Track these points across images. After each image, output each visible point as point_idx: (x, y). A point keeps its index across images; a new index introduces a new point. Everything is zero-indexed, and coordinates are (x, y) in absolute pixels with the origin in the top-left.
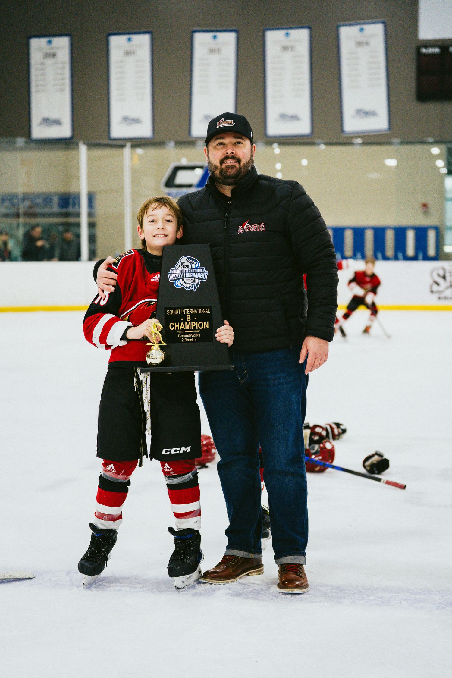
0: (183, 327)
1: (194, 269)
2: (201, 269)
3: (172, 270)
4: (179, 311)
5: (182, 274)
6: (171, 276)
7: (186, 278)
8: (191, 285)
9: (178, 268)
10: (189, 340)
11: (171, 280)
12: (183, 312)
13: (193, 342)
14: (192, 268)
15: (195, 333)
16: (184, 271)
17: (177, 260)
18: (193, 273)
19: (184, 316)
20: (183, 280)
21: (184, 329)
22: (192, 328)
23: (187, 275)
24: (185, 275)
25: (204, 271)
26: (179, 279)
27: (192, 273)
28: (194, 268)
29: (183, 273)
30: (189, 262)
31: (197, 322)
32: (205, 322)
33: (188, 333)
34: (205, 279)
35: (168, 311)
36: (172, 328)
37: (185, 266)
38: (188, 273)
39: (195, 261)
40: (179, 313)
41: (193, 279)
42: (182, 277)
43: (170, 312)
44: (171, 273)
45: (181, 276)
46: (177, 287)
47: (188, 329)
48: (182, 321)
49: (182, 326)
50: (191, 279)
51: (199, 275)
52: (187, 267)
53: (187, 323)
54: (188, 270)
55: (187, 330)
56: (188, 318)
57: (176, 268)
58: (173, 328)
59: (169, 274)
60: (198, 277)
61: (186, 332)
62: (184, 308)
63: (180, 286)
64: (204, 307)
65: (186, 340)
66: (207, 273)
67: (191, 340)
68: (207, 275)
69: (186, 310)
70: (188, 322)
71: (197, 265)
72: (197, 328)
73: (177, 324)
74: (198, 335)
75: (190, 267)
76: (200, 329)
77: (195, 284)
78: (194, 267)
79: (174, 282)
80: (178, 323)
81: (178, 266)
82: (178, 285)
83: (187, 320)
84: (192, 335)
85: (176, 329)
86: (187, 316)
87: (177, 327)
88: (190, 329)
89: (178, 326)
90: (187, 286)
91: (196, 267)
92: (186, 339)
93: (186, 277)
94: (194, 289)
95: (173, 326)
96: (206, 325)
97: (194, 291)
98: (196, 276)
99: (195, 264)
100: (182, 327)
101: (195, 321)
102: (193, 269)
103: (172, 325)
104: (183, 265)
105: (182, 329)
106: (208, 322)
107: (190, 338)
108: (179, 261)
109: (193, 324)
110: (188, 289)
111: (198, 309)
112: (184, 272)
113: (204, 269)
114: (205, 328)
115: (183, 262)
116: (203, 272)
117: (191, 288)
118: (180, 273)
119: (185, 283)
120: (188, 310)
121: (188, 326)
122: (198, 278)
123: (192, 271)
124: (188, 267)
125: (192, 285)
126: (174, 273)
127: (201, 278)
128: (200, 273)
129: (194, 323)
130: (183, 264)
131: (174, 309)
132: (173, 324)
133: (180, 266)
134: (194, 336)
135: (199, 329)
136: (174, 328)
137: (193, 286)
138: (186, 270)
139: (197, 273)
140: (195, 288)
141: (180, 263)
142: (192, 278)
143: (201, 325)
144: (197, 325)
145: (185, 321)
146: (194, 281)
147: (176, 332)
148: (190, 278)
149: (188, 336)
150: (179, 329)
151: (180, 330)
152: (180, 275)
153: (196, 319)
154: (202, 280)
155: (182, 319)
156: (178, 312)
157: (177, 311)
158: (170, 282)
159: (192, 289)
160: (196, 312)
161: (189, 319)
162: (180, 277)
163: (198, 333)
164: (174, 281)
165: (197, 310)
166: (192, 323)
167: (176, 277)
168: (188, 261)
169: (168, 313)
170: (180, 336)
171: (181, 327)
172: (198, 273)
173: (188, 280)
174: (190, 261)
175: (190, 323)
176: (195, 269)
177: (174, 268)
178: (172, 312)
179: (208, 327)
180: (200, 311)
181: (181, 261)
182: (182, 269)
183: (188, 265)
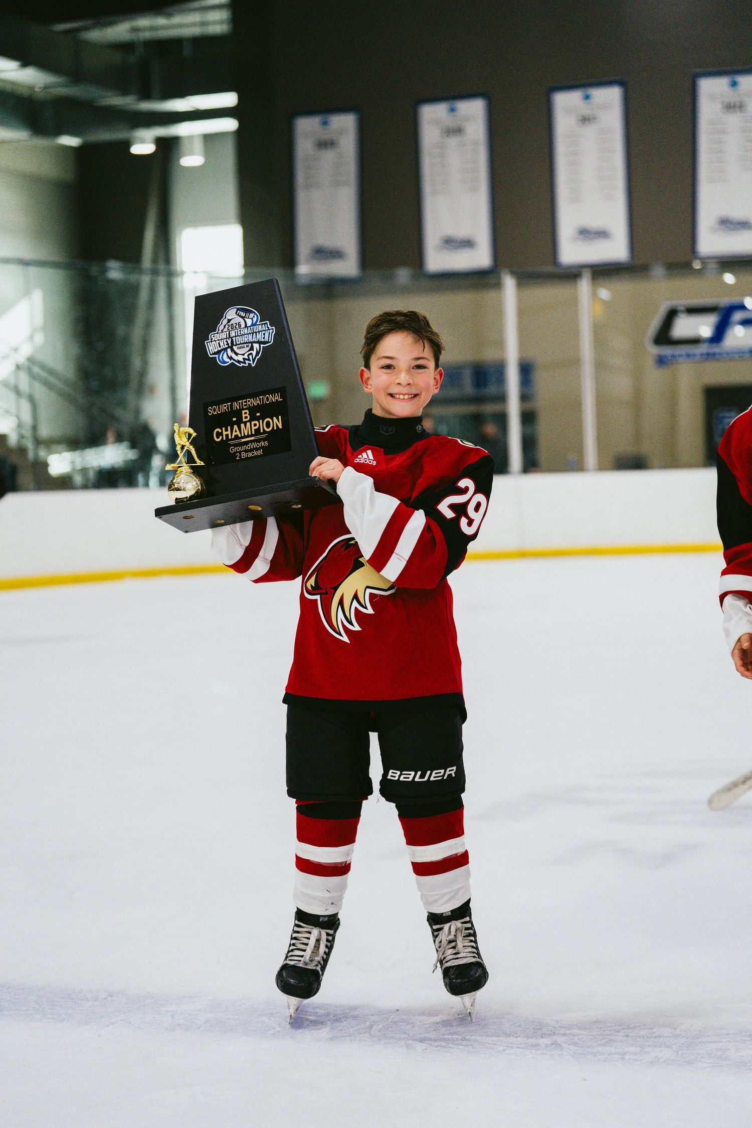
0: (238, 433)
1: (250, 327)
2: (262, 324)
3: (212, 336)
4: (228, 405)
5: (230, 339)
6: (212, 347)
7: (235, 345)
8: (246, 356)
9: (222, 331)
11: (211, 353)
12: (236, 405)
13: (257, 456)
14: (246, 326)
15: (258, 441)
16: (233, 334)
17: (221, 316)
18: (248, 334)
19: (238, 413)
20: (232, 350)
21: (240, 436)
22: (253, 433)
23: (239, 340)
24: (234, 340)
25: (267, 327)
26: (225, 349)
27: (246, 334)
28: (250, 325)
29: (232, 337)
30: (240, 316)
31: (261, 421)
32: (275, 418)
33: (246, 443)
34: (270, 341)
35: (210, 407)
36: (218, 437)
37: (235, 325)
38: (240, 336)
39: (251, 312)
41: (250, 345)
42: (230, 345)
43: (213, 411)
44: (210, 340)
45: (228, 344)
46: (222, 365)
47: (246, 434)
48: (235, 423)
49: (236, 431)
50: (245, 345)
51: (260, 337)
52: (237, 326)
53: (243, 424)
54: (240, 331)
55: (245, 437)
56: (245, 415)
57: (219, 330)
58: (221, 437)
59: (207, 343)
60: (259, 340)
61: (243, 440)
62: (236, 399)
63: (228, 360)
64: (272, 392)
65: (244, 456)
66: (273, 331)
67: (253, 454)
68: (273, 334)
69: (241, 401)
70: (245, 423)
71: (255, 320)
72: (262, 431)
73: (226, 430)
74: (264, 444)
75: (243, 325)
76: (266, 432)
77: (254, 353)
78: (249, 324)
79: (217, 356)
80: (229, 427)
81: (221, 328)
82: (225, 359)
83: (244, 420)
84: (255, 445)
85: (224, 439)
86: (243, 412)
87: (227, 435)
88: (250, 434)
89: (229, 432)
90: (240, 358)
91: (254, 322)
92: (243, 454)
93: (237, 343)
94: (252, 362)
95: (219, 434)
96: (277, 422)
97: (253, 366)
98: (254, 340)
99: (252, 319)
100: (236, 433)
101: (258, 419)
102: (248, 327)
103: (218, 432)
104: (230, 324)
105: (236, 436)
106: (280, 417)
107: (251, 450)
108: (224, 317)
109: (255, 425)
110: (242, 364)
111: (261, 397)
113: (267, 324)
114: (275, 428)
115: (230, 318)
116: (265, 331)
117: (247, 362)
118: (227, 338)
119: (237, 354)
120: (245, 402)
121: (246, 429)
122: (260, 343)
123: (246, 331)
124: (240, 325)
125: (248, 355)
126: (215, 341)
127: (263, 340)
128: (261, 334)
129: (256, 422)
130: (231, 322)
131: (219, 403)
132: (220, 431)
133: (225, 326)
134: (258, 446)
135: (264, 432)
136: (223, 438)
137: (250, 356)
138: (236, 331)
139: (256, 333)
140: (254, 360)
141: (225, 322)
142: (248, 343)
143: (268, 425)
144: (262, 425)
145: (239, 422)
146: (252, 349)
147: (226, 443)
148: (244, 343)
149: (247, 448)
150: (230, 438)
151: (232, 439)
152: (227, 341)
153: (258, 414)
154: (264, 344)
155: (234, 419)
156: (228, 408)
157: (225, 406)
158: (210, 356)
159: (249, 362)
160: (259, 402)
161: (246, 417)
162: (227, 346)
163: (264, 439)
164: (217, 354)
165: (260, 399)
166: (253, 423)
167: (220, 347)
168: (238, 315)
169: (210, 413)
170: (233, 450)
171: (234, 434)
172: (258, 333)
173: (241, 348)
174: (243, 314)
175: (248, 424)
176: (252, 327)
177: (216, 332)
178: (217, 409)
179: (280, 427)
180: (265, 400)
181: (227, 317)
182: (229, 331)
183: (239, 323)
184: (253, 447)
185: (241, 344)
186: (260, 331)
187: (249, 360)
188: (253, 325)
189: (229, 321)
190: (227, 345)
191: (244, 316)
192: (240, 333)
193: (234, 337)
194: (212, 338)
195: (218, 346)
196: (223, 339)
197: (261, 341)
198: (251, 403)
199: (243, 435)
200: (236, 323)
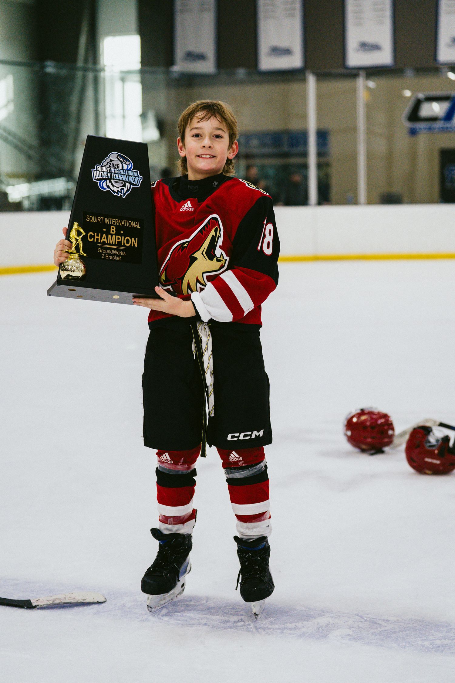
0: (106, 240)
1: (125, 170)
2: (134, 172)
3: (98, 167)
4: (101, 219)
5: (110, 174)
6: (96, 174)
7: (113, 179)
8: (119, 189)
9: (105, 166)
10: (112, 258)
11: (95, 178)
12: (107, 221)
13: (117, 260)
14: (123, 169)
15: (119, 250)
17: (105, 155)
18: (123, 175)
19: (108, 227)
20: (110, 182)
21: (106, 242)
22: (116, 244)
23: (116, 176)
24: (113, 175)
25: (138, 175)
26: (106, 180)
27: (122, 174)
28: (125, 169)
29: (111, 173)
30: (120, 160)
31: (123, 237)
32: (133, 239)
33: (111, 249)
34: (138, 185)
35: (88, 217)
36: (91, 239)
37: (115, 165)
38: (117, 174)
39: (127, 160)
40: (101, 222)
41: (124, 182)
42: (109, 178)
43: (90, 219)
44: (95, 169)
46: (101, 189)
47: (111, 243)
48: (104, 232)
49: (104, 239)
50: (120, 182)
51: (131, 179)
52: (116, 167)
53: (110, 235)
54: (118, 170)
55: (110, 244)
56: (113, 229)
57: (103, 164)
58: (93, 239)
59: (93, 170)
60: (130, 182)
61: (108, 246)
62: (108, 216)
63: (106, 188)
64: (134, 220)
65: (107, 257)
66: (141, 178)
67: (114, 258)
68: (141, 181)
69: (111, 219)
70: (112, 235)
71: (130, 167)
72: (123, 244)
73: (98, 235)
74: (123, 253)
75: (121, 168)
76: (126, 246)
77: (126, 189)
78: (125, 167)
79: (99, 182)
80: (100, 234)
81: (105, 163)
82: (104, 186)
83: (111, 233)
84: (116, 252)
85: (95, 241)
86: (112, 227)
87: (97, 239)
88: (114, 243)
89: (99, 237)
90: (115, 189)
92: (107, 256)
94: (123, 195)
95: (91, 237)
96: (134, 242)
97: (123, 197)
98: (127, 180)
99: (128, 165)
100: (104, 240)
101: (121, 235)
102: (124, 170)
103: (91, 235)
104: (111, 163)
105: (104, 242)
106: (137, 239)
107: (113, 255)
108: (108, 157)
109: (119, 239)
110: (116, 194)
111: (126, 221)
112: (113, 171)
113: (138, 172)
114: (132, 246)
115: (112, 159)
116: (136, 177)
117: (119, 193)
118: (108, 172)
119: (113, 186)
120: (114, 220)
121: (112, 239)
122: (131, 184)
123: (122, 172)
124: (118, 167)
125: (121, 189)
126: (99, 171)
127: (133, 182)
128: (132, 177)
129: (120, 237)
130: (113, 162)
131: (95, 215)
132: (93, 234)
133: (107, 163)
134: (118, 253)
135: (124, 245)
138: (115, 169)
139: (129, 176)
140: (124, 194)
141: (108, 160)
142: (122, 181)
143: (128, 241)
144: (124, 240)
145: (108, 233)
146: (124, 186)
147: (95, 244)
148: (119, 180)
149: (110, 252)
150: (99, 241)
151: (100, 243)
152: (107, 174)
153: (122, 232)
154: (134, 186)
155: (104, 230)
156: (101, 220)
157: (99, 219)
158: (94, 180)
159: (121, 194)
160: (124, 224)
161: (113, 231)
162: (107, 178)
163: (123, 251)
165: (125, 222)
166: (117, 237)
167: (102, 176)
168: (118, 159)
169: (88, 220)
170: (100, 251)
171: (103, 240)
172: (130, 177)
173: (117, 182)
175: (114, 236)
176: (127, 171)
177: (101, 165)
178: (93, 218)
179: (136, 245)
180: (128, 224)
181: (110, 157)
182: (110, 168)
183: (118, 165)
184: (115, 253)
185: (117, 179)
186: (132, 176)
187: (121, 192)
188: (127, 169)
189: (111, 161)
190: (107, 176)
191: (122, 161)
192: (118, 172)
193: (113, 173)
194: (97, 168)
195: (101, 175)
196: (105, 172)
197: (131, 183)
198: (118, 223)
199: (109, 243)
200: (116, 164)
